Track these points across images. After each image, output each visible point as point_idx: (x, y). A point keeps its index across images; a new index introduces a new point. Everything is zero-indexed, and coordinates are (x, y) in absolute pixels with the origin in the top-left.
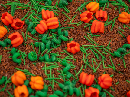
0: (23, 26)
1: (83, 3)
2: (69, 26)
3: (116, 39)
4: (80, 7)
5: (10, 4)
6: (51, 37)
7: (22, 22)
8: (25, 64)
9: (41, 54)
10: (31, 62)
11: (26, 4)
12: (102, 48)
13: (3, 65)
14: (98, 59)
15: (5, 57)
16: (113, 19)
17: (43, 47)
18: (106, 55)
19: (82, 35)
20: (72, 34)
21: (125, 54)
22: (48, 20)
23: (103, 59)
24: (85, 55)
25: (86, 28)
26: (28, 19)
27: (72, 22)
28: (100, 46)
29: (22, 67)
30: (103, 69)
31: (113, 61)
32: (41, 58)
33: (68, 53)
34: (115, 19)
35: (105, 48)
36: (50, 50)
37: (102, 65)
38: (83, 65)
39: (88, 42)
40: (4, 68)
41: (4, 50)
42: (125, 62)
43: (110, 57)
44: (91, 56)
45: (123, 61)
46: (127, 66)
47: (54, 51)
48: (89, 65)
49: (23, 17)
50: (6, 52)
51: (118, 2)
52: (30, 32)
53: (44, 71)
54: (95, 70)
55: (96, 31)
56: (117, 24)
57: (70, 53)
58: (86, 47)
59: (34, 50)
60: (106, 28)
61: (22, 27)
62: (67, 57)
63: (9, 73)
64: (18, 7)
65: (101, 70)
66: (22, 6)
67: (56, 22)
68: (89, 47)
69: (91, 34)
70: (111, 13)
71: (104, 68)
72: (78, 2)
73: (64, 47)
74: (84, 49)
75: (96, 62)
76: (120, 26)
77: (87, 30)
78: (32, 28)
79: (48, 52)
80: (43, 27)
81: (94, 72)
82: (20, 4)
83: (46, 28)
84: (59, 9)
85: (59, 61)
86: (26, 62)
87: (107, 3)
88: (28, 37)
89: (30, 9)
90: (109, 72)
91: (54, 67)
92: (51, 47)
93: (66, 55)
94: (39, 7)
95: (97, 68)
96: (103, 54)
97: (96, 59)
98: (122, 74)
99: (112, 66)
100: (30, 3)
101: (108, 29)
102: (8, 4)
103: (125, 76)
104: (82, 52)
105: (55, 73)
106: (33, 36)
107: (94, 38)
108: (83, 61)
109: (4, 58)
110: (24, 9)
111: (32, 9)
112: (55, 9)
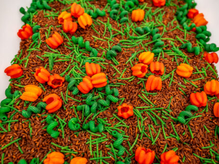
0: (63, 83)
1: (134, 53)
2: (119, 82)
3: (177, 98)
4: (131, 58)
5: (48, 56)
6: (97, 97)
7: (61, 78)
8: (63, 136)
9: (86, 120)
10: (72, 132)
11: (68, 56)
12: (161, 110)
13: (35, 140)
14: (156, 124)
15: (38, 129)
16: (170, 72)
17: (87, 112)
18: (166, 120)
19: (135, 93)
20: (123, 92)
21: (190, 119)
22: (93, 77)
23: (163, 126)
24: (140, 120)
25: (139, 84)
26: (69, 74)
27: (122, 77)
28: (158, 108)
29: (60, 141)
30: (164, 140)
31: (176, 128)
32: (85, 127)
33: (119, 119)
34: (173, 72)
35: (164, 110)
36: (96, 115)
37: (162, 133)
38: (138, 135)
39: (142, 102)
40: (36, 144)
41: (37, 118)
42: (191, 129)
43: (172, 122)
44: (147, 121)
45: (188, 128)
46: (194, 135)
47: (101, 116)
48: (146, 134)
49: (63, 71)
50: (40, 120)
51: (174, 52)
52: (71, 91)
53: (89, 146)
54: (154, 142)
55: (153, 89)
56: (176, 78)
57: (122, 118)
58: (140, 109)
59: (77, 115)
60: (163, 84)
61: (61, 85)
62: (118, 125)
63: (42, 151)
64: (58, 59)
65: (161, 142)
66: (63, 57)
67: (104, 80)
68: (144, 109)
69: (146, 93)
70: (168, 65)
71: (166, 138)
72: (128, 52)
73: (114, 109)
74: (138, 111)
75: (154, 130)
76: (180, 81)
77: (141, 86)
78: (74, 86)
79: (94, 117)
80: (87, 86)
81: (153, 144)
82: (60, 55)
83: (91, 87)
84: (107, 60)
85: (108, 131)
86: (65, 133)
87: (161, 52)
88: (68, 98)
89: (72, 62)
90: (172, 143)
91: (102, 141)
92: (97, 110)
93: (117, 121)
94: (82, 58)
95: (157, 138)
96: (163, 119)
97: (154, 124)
98: (188, 145)
99: (175, 135)
100: (72, 54)
101: (165, 84)
102: (45, 55)
103: (192, 148)
104: (136, 116)
105: (103, 149)
106: (75, 96)
107: (150, 97)
108: (138, 128)
109: (36, 130)
110: (65, 61)
111: (74, 61)
112: (102, 61)
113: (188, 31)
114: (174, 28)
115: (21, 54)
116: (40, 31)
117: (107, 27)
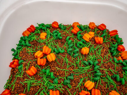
4: (79, 84)
11: (39, 82)
49: (36, 93)
51: (108, 79)
64: (33, 84)
66: (36, 83)
70: (103, 90)
72: (78, 78)
82: (34, 81)
84: (64, 86)
87: (99, 80)
89: (42, 86)
94: (48, 83)
100: (42, 80)
102: (25, 82)
110: (37, 86)
112: (60, 87)
113: (117, 64)
114: (108, 61)
115: (11, 78)
116: (23, 65)
117: (65, 60)
